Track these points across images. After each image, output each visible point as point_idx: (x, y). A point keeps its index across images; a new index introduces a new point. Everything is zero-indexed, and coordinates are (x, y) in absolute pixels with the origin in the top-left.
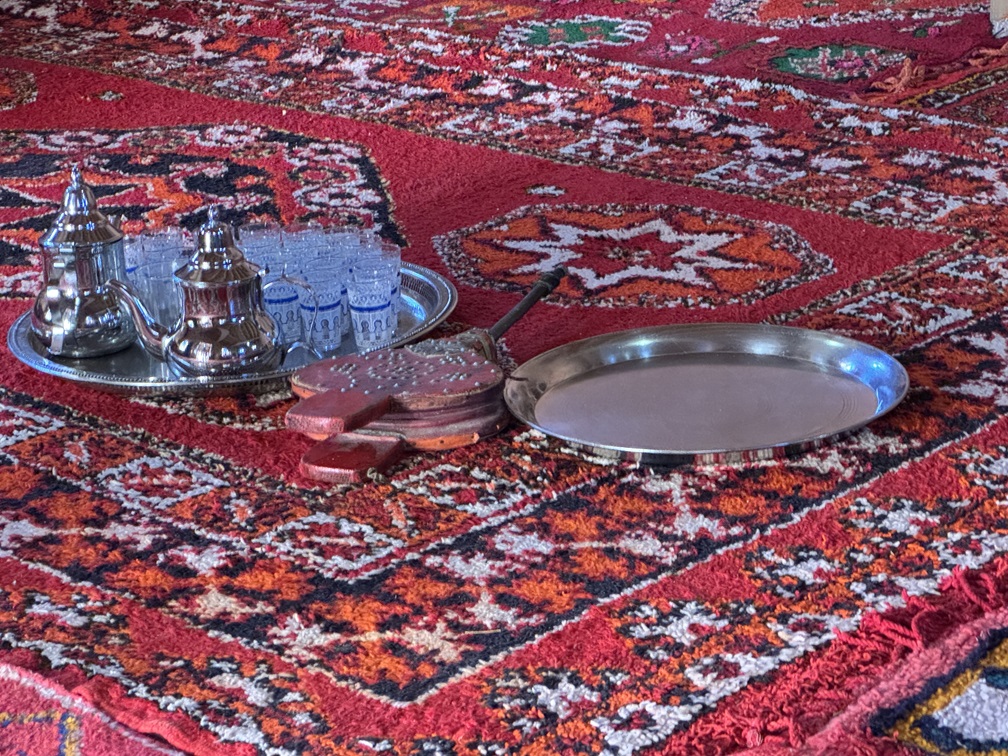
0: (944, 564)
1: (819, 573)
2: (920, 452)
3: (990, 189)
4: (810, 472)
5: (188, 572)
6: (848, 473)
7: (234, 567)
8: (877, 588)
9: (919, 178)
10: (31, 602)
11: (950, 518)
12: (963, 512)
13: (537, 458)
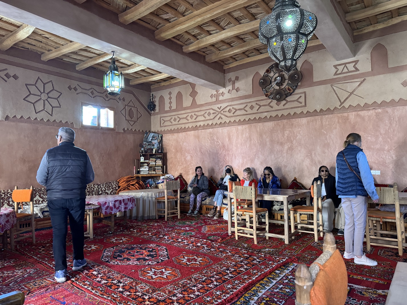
0: (222, 298)
1: (210, 299)
2: (220, 285)
3: (228, 253)
4: (209, 287)
5: (145, 299)
6: (213, 287)
7: (149, 298)
8: (215, 301)
9: (221, 252)
10: (128, 302)
11: (223, 292)
12: (224, 292)
13: (181, 285)
